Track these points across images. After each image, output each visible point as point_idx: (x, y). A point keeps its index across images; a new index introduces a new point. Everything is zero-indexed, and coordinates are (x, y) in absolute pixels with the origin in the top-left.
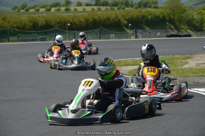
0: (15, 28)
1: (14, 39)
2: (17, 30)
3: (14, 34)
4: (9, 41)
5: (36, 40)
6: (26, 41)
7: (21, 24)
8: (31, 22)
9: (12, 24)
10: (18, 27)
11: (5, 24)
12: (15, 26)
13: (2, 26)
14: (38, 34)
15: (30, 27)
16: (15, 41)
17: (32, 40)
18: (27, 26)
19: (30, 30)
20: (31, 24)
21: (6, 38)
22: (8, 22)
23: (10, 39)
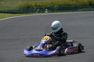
0: (81, 5)
1: (81, 10)
2: (82, 6)
3: (81, 8)
4: (78, 11)
5: (91, 11)
6: (86, 11)
7: (84, 3)
8: (89, 2)
9: (80, 3)
10: (83, 5)
11: (77, 3)
12: (81, 4)
13: (75, 5)
14: (92, 8)
15: (88, 5)
16: (81, 11)
17: (89, 11)
18: (87, 4)
19: (88, 6)
20: (89, 3)
21: (77, 10)
22: (78, 3)
23: (79, 10)
